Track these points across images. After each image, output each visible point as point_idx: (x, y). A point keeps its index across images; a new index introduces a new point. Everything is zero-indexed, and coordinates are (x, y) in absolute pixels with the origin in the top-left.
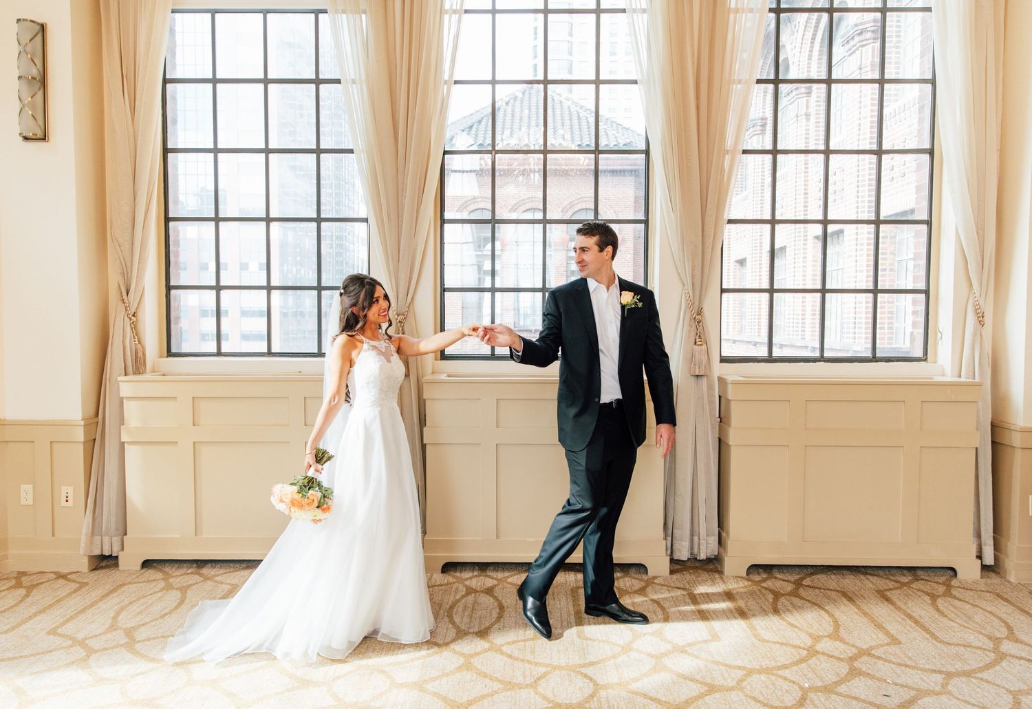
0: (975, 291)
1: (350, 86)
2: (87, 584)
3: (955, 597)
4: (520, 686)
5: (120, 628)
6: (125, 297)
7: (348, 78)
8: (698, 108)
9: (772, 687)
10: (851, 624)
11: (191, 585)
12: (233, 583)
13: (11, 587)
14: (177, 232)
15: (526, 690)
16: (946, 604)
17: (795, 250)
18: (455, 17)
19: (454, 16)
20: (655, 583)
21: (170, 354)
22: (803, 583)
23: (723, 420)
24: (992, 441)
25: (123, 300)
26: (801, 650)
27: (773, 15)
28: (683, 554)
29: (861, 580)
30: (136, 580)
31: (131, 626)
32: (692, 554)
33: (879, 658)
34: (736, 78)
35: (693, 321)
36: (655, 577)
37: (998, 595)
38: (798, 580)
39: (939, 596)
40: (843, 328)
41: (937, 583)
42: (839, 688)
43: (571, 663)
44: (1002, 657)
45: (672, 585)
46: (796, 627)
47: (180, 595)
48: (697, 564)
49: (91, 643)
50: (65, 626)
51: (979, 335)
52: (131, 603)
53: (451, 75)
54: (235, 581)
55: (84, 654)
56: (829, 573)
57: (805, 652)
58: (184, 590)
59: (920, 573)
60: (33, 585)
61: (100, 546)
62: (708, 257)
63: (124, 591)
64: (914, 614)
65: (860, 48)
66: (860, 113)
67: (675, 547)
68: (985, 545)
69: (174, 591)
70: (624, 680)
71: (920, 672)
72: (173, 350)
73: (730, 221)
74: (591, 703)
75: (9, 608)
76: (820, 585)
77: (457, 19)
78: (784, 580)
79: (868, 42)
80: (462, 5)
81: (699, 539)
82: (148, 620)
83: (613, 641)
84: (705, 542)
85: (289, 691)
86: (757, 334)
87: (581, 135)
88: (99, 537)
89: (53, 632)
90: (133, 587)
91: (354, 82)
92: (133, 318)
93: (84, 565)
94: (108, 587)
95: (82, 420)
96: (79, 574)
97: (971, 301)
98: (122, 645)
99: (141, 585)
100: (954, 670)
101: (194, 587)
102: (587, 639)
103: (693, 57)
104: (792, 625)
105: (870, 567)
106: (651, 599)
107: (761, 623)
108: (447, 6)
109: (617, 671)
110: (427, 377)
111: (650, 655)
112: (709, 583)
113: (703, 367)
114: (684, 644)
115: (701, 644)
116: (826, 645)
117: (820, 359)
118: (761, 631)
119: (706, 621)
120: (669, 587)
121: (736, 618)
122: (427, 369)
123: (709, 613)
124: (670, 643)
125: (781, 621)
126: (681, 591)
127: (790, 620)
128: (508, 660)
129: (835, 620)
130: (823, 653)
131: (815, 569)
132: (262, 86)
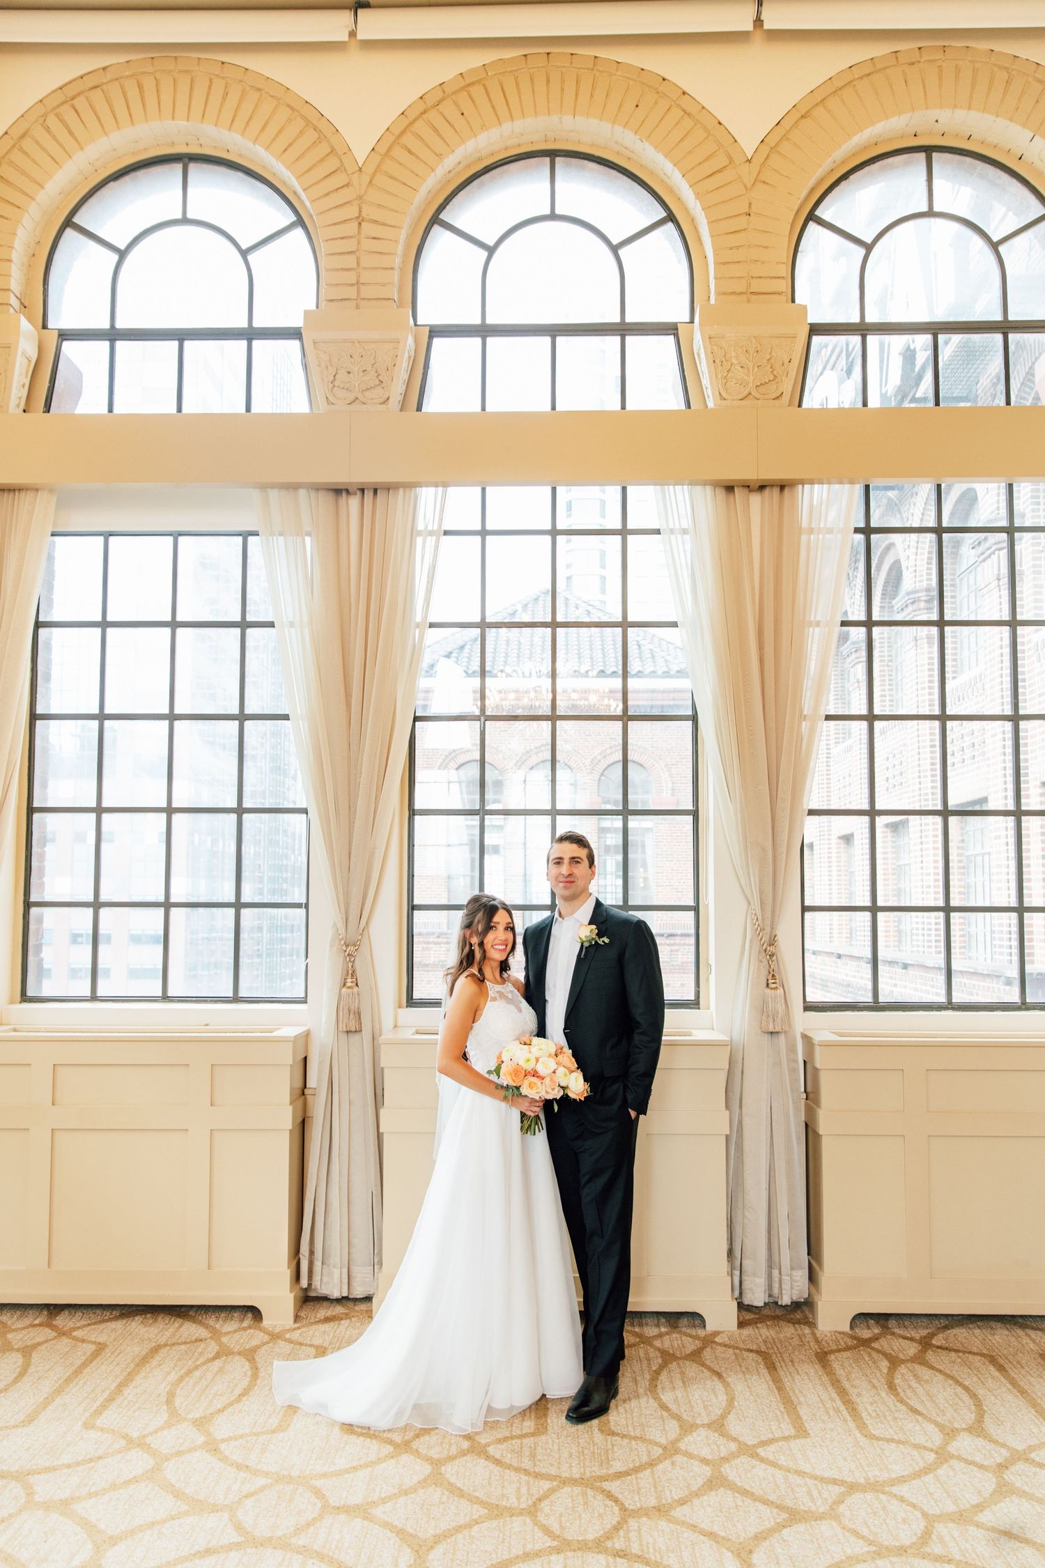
1: (286, 629)
4: (512, 1512)
7: (285, 620)
8: (761, 661)
9: (882, 1512)
10: (1002, 1408)
11: (39, 1344)
12: (98, 1339)
14: (44, 826)
15: (519, 1518)
18: (431, 541)
19: (429, 538)
20: (715, 1342)
21: (25, 998)
22: (934, 1342)
23: (811, 1096)
26: (927, 1453)
27: (860, 536)
28: (757, 1297)
32: (770, 1296)
33: (1040, 1465)
34: (812, 619)
35: (764, 954)
36: (716, 1334)
38: (925, 1337)
42: (980, 1515)
43: (589, 1474)
45: (742, 1346)
46: (920, 1414)
47: (21, 1360)
48: (778, 1312)
53: (426, 617)
54: (102, 1338)
56: (971, 1326)
57: (932, 1456)
58: (27, 1351)
62: (782, 865)
67: (746, 1285)
69: (14, 1354)
70: (664, 1502)
72: (30, 993)
73: (812, 812)
74: (615, 1540)
76: (958, 1346)
77: (434, 543)
78: (905, 1338)
80: (440, 525)
81: (780, 1274)
83: (651, 1438)
84: (789, 1278)
85: (174, 1519)
91: (292, 625)
101: (43, 1347)
102: (613, 1434)
103: (753, 595)
104: (916, 1412)
105: (1031, 1316)
106: (709, 1369)
107: (869, 1407)
108: (420, 526)
109: (655, 1487)
110: (387, 1035)
111: (705, 1461)
112: (796, 1341)
113: (779, 1021)
114: (755, 1441)
115: (780, 1444)
116: (965, 1444)
117: (950, 1006)
118: (868, 1421)
119: (789, 1405)
120: (737, 1348)
121: (832, 1400)
122: (387, 1023)
123: (794, 1391)
124: (734, 1440)
125: (898, 1404)
126: (754, 1355)
127: (912, 1403)
128: (496, 1469)
129: (978, 1403)
130: (959, 1458)
131: (950, 1318)
132: (168, 631)
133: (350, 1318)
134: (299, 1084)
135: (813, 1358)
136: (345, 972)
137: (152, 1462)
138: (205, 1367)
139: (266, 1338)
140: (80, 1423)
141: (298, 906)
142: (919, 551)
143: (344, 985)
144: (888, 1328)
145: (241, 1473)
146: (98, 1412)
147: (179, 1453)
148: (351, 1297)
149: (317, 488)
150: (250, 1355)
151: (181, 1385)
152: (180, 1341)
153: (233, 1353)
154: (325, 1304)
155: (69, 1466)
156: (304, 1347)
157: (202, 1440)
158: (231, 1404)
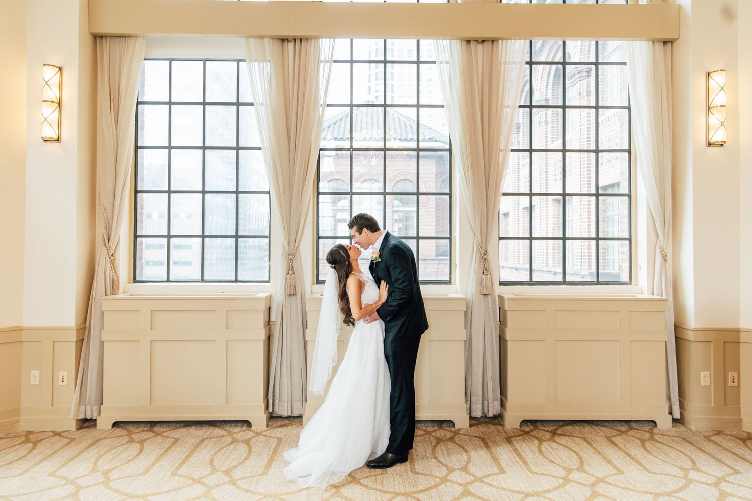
0: (660, 239)
1: (259, 107)
2: (75, 439)
3: (656, 441)
5: (99, 471)
6: (107, 243)
7: (258, 102)
8: (482, 123)
10: (591, 461)
11: (147, 439)
12: (175, 437)
13: (22, 443)
14: (142, 200)
16: (651, 446)
17: (541, 208)
18: (328, 65)
19: (327, 64)
20: (460, 434)
21: (135, 280)
22: (558, 432)
23: (503, 323)
24: (675, 336)
25: (106, 245)
26: (559, 480)
27: (528, 66)
28: (478, 414)
29: (595, 430)
30: (109, 436)
31: (106, 469)
32: (483, 413)
33: (610, 484)
34: (506, 104)
35: (481, 259)
36: (460, 430)
37: (684, 439)
38: (553, 430)
39: (646, 440)
40: (573, 258)
41: (644, 431)
43: (408, 491)
44: (691, 482)
45: (472, 435)
46: (555, 463)
47: (140, 447)
48: (487, 420)
49: (79, 482)
50: (60, 470)
51: (663, 267)
52: (106, 453)
53: (325, 101)
54: (177, 436)
55: (75, 490)
56: (574, 425)
57: (562, 481)
58: (142, 442)
59: (633, 424)
60: (37, 441)
61: (84, 413)
63: (101, 444)
64: (631, 453)
65: (579, 82)
66: (580, 122)
67: (473, 408)
68: (674, 405)
69: (136, 444)
71: (637, 494)
72: (138, 278)
73: (504, 194)
75: (21, 458)
76: (568, 434)
77: (329, 66)
78: (545, 431)
79: (583, 78)
80: (332, 57)
81: (488, 403)
82: (118, 465)
83: (435, 475)
84: (492, 405)
86: (517, 262)
87: (401, 132)
88: (84, 407)
89: (52, 474)
90: (107, 441)
91: (262, 104)
92: (112, 257)
93: (73, 426)
94: (90, 441)
95: (76, 326)
96: (69, 432)
97: (658, 247)
98: (101, 483)
99: (112, 439)
100: (660, 492)
101: (149, 441)
102: (417, 473)
103: (479, 91)
104: (552, 462)
105: (600, 421)
106: (458, 445)
107: (532, 461)
108: (322, 58)
109: (439, 497)
110: (308, 296)
111: (459, 484)
112: (496, 433)
113: (488, 289)
114: (482, 476)
115: (493, 477)
116: (575, 476)
117: (564, 283)
118: (532, 467)
119: (496, 460)
120: (470, 436)
121: (515, 458)
122: (308, 291)
123: (497, 454)
124: (473, 475)
125: (544, 459)
126: (478, 439)
127: (551, 458)
128: (366, 490)
129: (580, 459)
130: (574, 482)
131: (564, 422)
132: (201, 107)
133: (292, 425)
134: (267, 319)
135: (505, 440)
136: (288, 267)
137: (205, 490)
138: (226, 448)
139: (254, 435)
140: (170, 473)
141: (266, 237)
142: (542, 82)
143: (288, 273)
144: (537, 427)
145: (248, 494)
146: (178, 468)
147: (218, 486)
148: (292, 416)
149: (274, 38)
150: (247, 442)
151: (216, 456)
152: (213, 437)
153: (239, 442)
154: (280, 419)
155: (166, 492)
156: (272, 439)
157: (228, 479)
158: (240, 464)
